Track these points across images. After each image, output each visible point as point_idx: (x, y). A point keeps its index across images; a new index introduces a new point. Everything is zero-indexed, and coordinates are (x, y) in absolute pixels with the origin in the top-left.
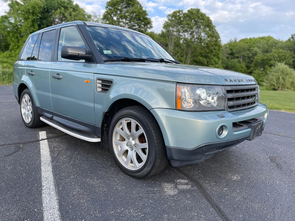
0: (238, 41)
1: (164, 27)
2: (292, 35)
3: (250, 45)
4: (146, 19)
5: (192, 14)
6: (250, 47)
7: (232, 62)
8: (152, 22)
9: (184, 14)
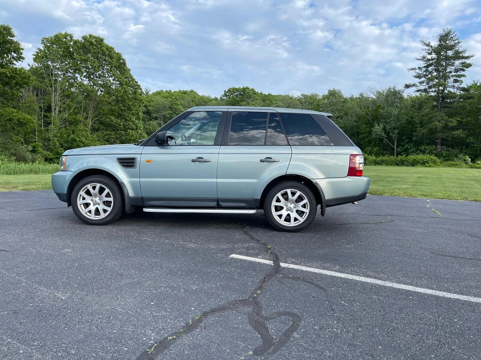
0: (151, 93)
1: (35, 60)
2: (225, 91)
3: (172, 101)
4: (11, 42)
5: (91, 44)
6: (172, 105)
7: (149, 125)
8: (23, 49)
9: (76, 42)
